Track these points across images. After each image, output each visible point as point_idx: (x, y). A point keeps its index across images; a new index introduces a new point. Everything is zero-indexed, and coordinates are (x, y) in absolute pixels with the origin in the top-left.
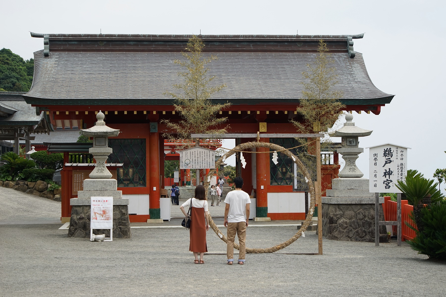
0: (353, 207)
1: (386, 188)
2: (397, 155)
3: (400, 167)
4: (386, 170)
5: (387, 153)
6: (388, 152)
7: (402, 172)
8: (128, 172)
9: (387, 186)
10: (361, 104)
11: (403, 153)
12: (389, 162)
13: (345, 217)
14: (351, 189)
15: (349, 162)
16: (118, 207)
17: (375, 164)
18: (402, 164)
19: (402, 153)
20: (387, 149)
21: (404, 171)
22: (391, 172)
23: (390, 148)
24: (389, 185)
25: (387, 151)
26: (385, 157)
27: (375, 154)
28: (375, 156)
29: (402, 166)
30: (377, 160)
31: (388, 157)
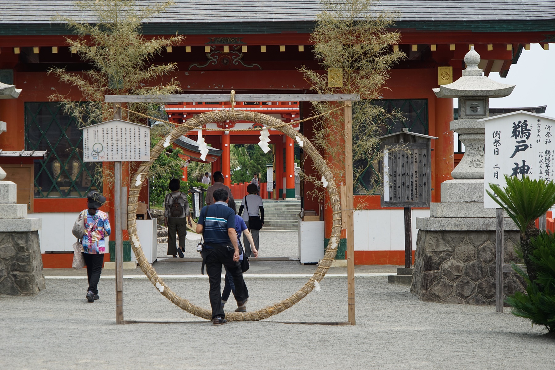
0: (473, 236)
2: (540, 133)
3: (544, 158)
4: (517, 164)
5: (519, 131)
6: (522, 129)
7: (547, 167)
8: (71, 167)
10: (528, 29)
11: (551, 131)
12: (523, 147)
13: (456, 257)
14: (471, 202)
15: (471, 147)
16: (12, 235)
17: (497, 153)
18: (548, 152)
19: (548, 130)
20: (520, 122)
21: (551, 166)
22: (526, 168)
23: (526, 121)
25: (519, 126)
26: (516, 139)
27: (496, 133)
28: (496, 136)
29: (548, 156)
30: (499, 144)
31: (521, 137)
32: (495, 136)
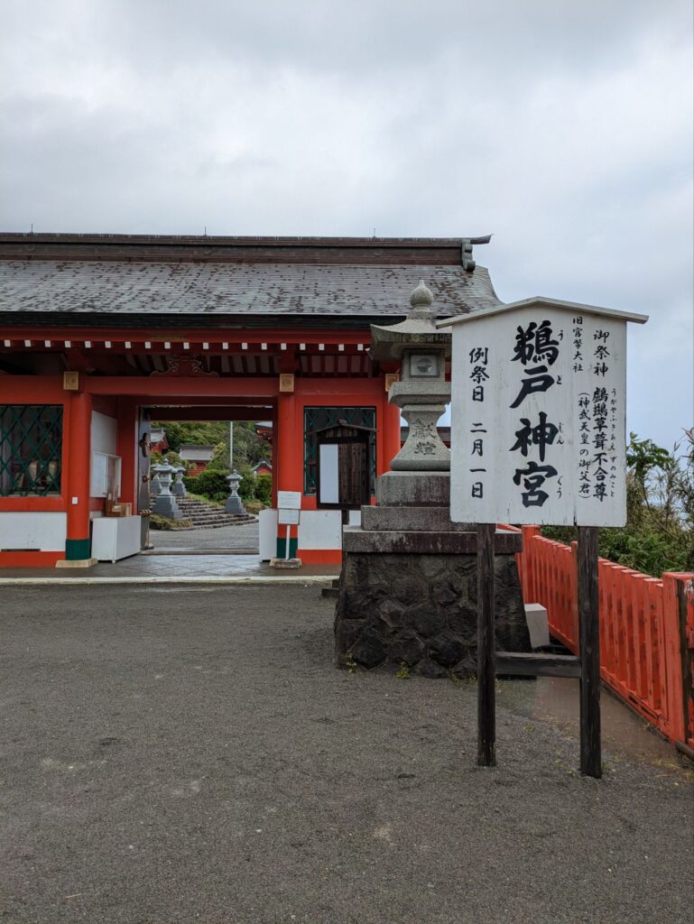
1: (527, 503)
2: (580, 350)
3: (591, 406)
4: (525, 421)
5: (530, 346)
6: (538, 341)
7: (600, 427)
9: (532, 493)
11: (609, 344)
12: (540, 383)
13: (394, 596)
15: (418, 424)
17: (479, 397)
19: (600, 342)
20: (533, 325)
21: (610, 427)
22: (548, 430)
23: (547, 323)
24: (543, 488)
25: (531, 336)
26: (524, 362)
27: (476, 351)
28: (478, 358)
29: (601, 403)
30: (484, 376)
31: (535, 360)
32: (475, 358)
